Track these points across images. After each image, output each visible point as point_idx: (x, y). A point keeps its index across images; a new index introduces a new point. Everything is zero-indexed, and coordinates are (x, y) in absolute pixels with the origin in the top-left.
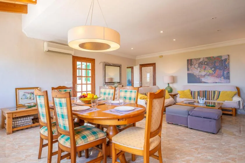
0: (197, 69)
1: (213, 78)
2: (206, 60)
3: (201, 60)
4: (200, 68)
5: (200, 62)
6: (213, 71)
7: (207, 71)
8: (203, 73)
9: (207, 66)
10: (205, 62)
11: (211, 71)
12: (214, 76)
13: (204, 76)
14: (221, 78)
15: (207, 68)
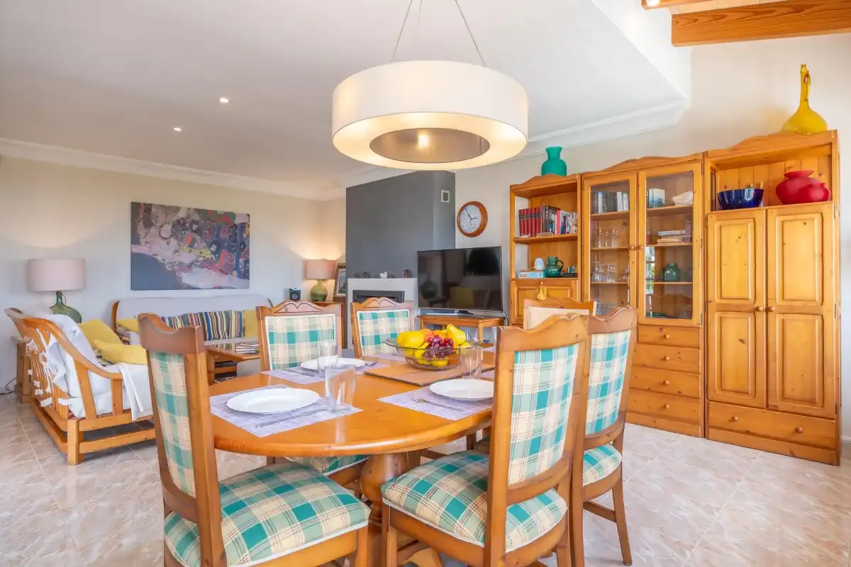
0: (168, 243)
1: (213, 273)
2: (196, 217)
3: (182, 214)
4: (177, 238)
5: (178, 221)
6: (214, 253)
7: (198, 253)
8: (186, 257)
9: (198, 238)
10: (194, 222)
11: (208, 254)
12: (215, 269)
13: (190, 266)
14: (231, 273)
15: (199, 242)
